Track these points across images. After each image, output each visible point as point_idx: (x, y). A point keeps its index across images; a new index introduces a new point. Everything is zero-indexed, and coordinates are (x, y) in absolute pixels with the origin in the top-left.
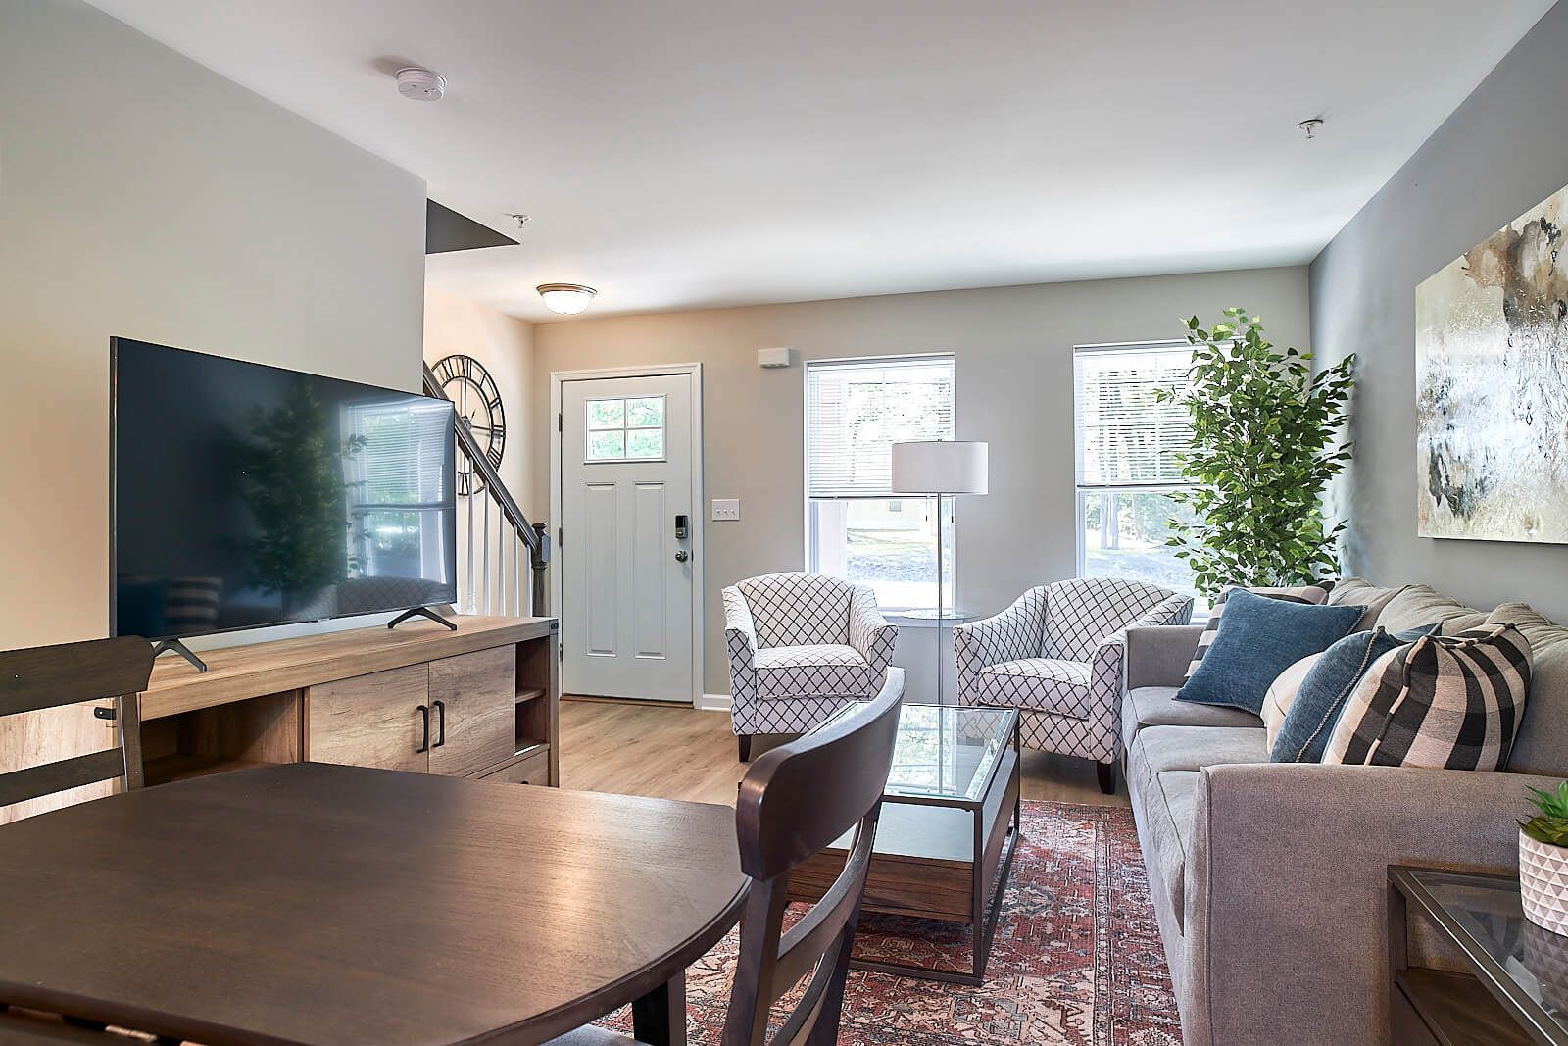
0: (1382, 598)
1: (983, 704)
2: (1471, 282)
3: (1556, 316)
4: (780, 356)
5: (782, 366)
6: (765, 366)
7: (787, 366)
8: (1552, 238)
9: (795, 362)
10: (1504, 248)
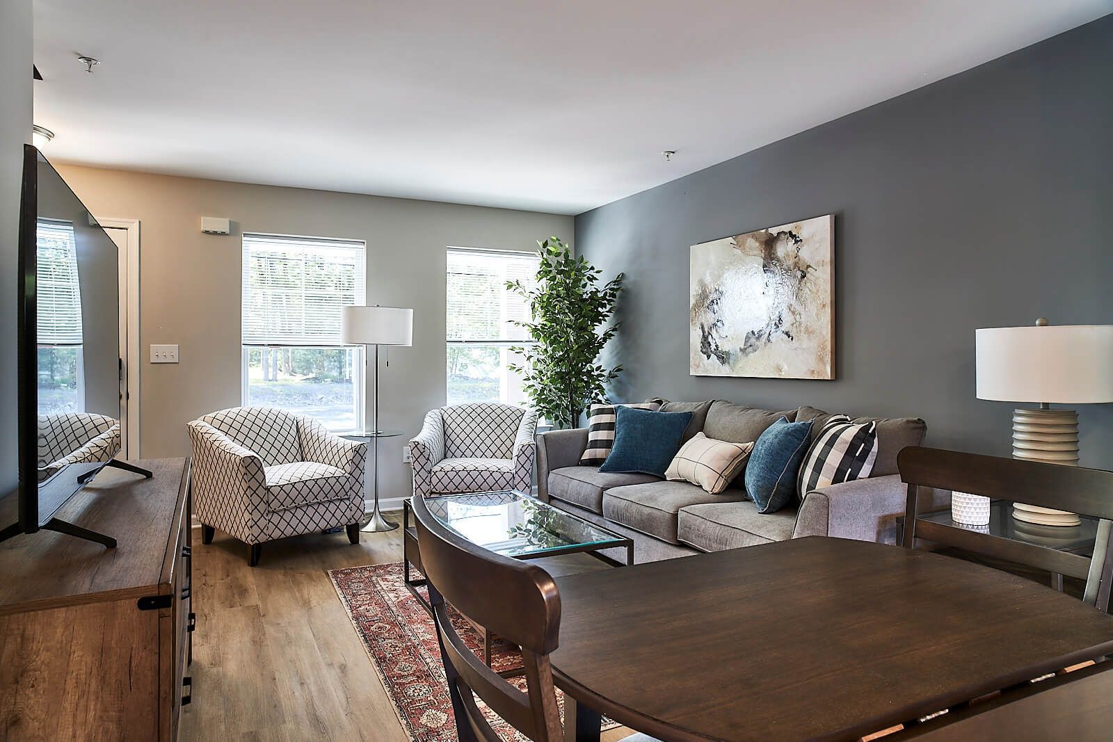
0: (701, 407)
1: (435, 493)
2: (738, 252)
3: (799, 277)
4: (221, 225)
5: (223, 234)
6: (207, 232)
7: (227, 234)
8: (796, 242)
9: (235, 231)
10: (764, 240)
